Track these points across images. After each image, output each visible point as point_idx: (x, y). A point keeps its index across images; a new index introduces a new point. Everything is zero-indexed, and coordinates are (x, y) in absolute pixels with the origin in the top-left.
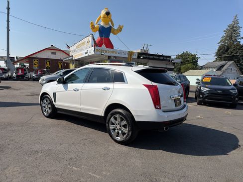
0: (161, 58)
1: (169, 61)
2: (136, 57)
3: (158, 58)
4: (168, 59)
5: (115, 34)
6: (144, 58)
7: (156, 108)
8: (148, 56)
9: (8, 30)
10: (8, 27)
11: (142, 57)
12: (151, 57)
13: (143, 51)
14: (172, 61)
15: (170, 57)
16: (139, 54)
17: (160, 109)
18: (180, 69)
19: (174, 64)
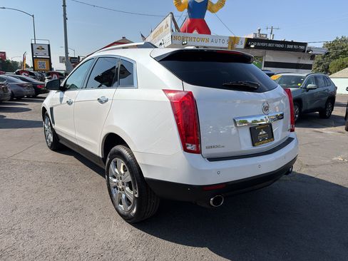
0: (289, 46)
1: (304, 51)
2: (243, 46)
3: (282, 46)
4: (302, 47)
5: (213, 12)
6: (256, 47)
7: (185, 150)
8: (263, 44)
9: (65, 19)
10: (65, 14)
11: (252, 46)
12: (270, 45)
13: (258, 37)
14: (308, 51)
15: (305, 44)
16: (249, 40)
17: (198, 151)
18: (328, 67)
19: (312, 57)
